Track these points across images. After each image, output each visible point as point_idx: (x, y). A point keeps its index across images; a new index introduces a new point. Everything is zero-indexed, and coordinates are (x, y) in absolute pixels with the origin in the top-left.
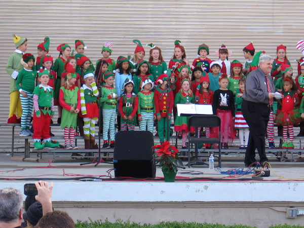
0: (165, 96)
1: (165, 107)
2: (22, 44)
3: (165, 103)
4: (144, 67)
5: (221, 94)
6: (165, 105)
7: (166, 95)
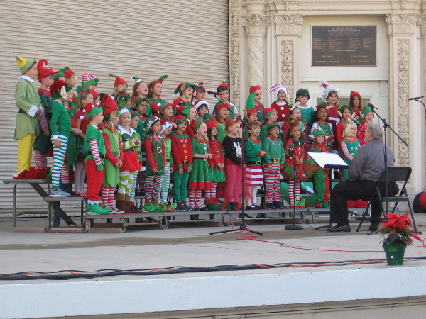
0: (184, 143)
1: (186, 157)
2: (29, 69)
3: (185, 152)
4: (143, 106)
5: (234, 143)
6: (186, 154)
7: (186, 141)
